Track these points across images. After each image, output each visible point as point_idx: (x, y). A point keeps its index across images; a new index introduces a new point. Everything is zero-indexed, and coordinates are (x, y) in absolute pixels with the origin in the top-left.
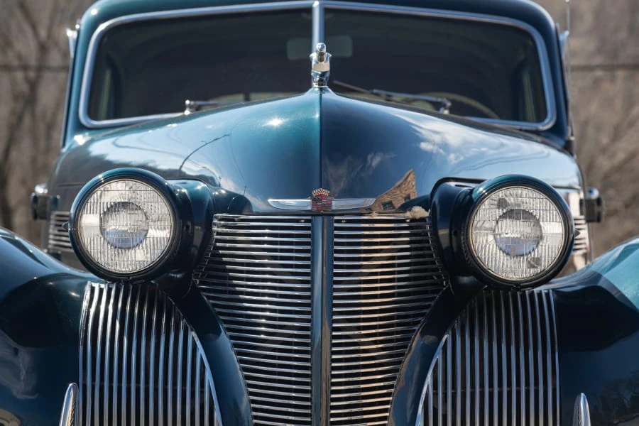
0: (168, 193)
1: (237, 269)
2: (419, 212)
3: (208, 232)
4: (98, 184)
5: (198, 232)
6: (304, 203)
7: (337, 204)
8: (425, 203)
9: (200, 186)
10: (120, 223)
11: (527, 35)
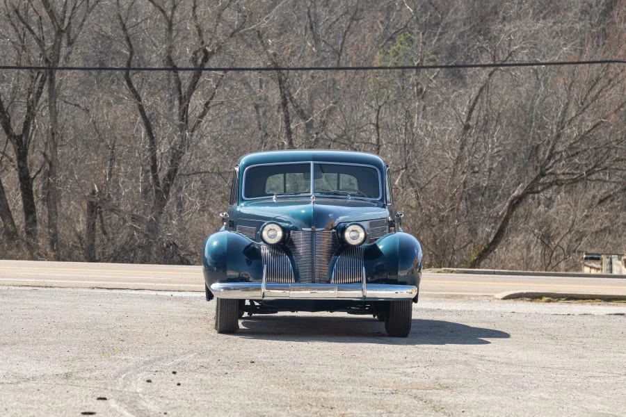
0: (280, 226)
1: (296, 243)
2: (334, 230)
3: (289, 235)
4: (265, 226)
5: (287, 234)
6: (310, 229)
7: (317, 230)
8: (335, 228)
9: (287, 224)
10: (271, 233)
11: (376, 170)
